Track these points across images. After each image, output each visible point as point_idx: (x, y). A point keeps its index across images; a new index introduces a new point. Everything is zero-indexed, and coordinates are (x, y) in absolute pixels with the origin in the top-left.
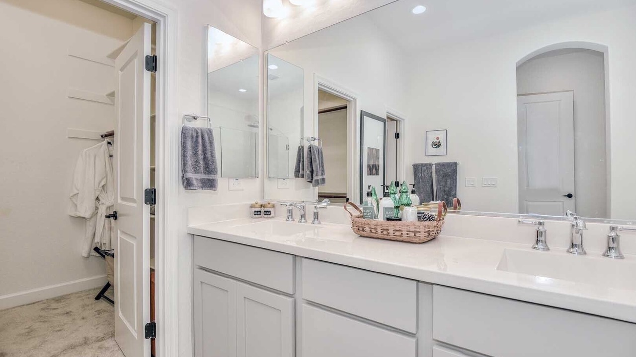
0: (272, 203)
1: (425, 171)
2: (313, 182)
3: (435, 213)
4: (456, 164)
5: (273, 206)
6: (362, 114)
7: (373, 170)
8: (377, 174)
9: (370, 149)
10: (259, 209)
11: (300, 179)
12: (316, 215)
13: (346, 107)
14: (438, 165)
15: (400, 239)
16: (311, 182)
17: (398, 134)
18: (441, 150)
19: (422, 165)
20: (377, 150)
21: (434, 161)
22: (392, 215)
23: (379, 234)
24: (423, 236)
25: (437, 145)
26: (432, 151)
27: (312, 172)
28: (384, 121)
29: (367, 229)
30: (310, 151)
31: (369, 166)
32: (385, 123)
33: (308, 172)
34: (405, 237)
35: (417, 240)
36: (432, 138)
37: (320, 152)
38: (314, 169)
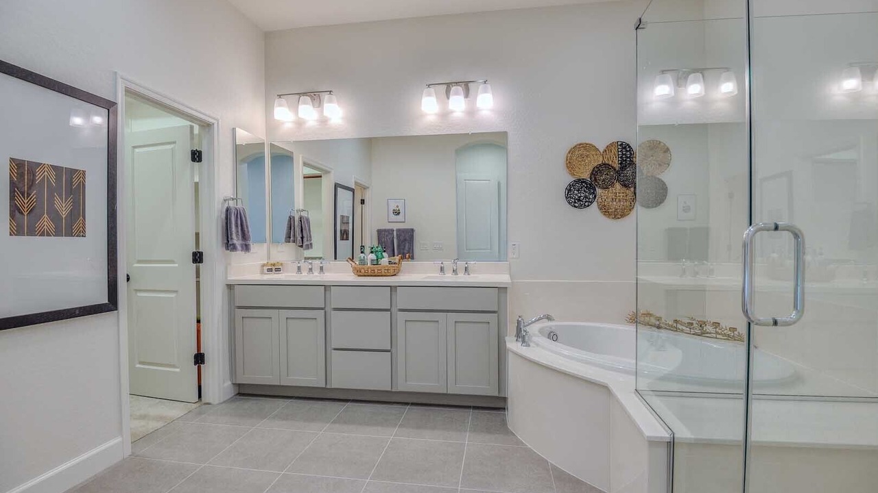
0: (281, 262)
1: (387, 236)
2: (304, 246)
3: (397, 261)
4: (412, 230)
5: (282, 264)
6: (337, 186)
7: (345, 235)
8: (347, 239)
9: (342, 217)
10: (270, 267)
11: (291, 244)
12: (321, 268)
13: (321, 177)
14: (398, 230)
15: (380, 274)
16: (302, 246)
17: (364, 200)
18: (400, 218)
19: (385, 230)
20: (348, 217)
21: (395, 227)
22: (375, 262)
23: (369, 274)
24: (392, 271)
25: (397, 213)
26: (393, 217)
27: (302, 238)
28: (353, 190)
29: (363, 271)
30: (301, 221)
31: (341, 231)
32: (354, 193)
33: (299, 238)
34: (383, 274)
35: (389, 274)
36: (393, 206)
37: (308, 220)
38: (305, 235)
